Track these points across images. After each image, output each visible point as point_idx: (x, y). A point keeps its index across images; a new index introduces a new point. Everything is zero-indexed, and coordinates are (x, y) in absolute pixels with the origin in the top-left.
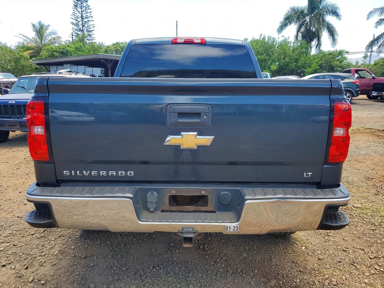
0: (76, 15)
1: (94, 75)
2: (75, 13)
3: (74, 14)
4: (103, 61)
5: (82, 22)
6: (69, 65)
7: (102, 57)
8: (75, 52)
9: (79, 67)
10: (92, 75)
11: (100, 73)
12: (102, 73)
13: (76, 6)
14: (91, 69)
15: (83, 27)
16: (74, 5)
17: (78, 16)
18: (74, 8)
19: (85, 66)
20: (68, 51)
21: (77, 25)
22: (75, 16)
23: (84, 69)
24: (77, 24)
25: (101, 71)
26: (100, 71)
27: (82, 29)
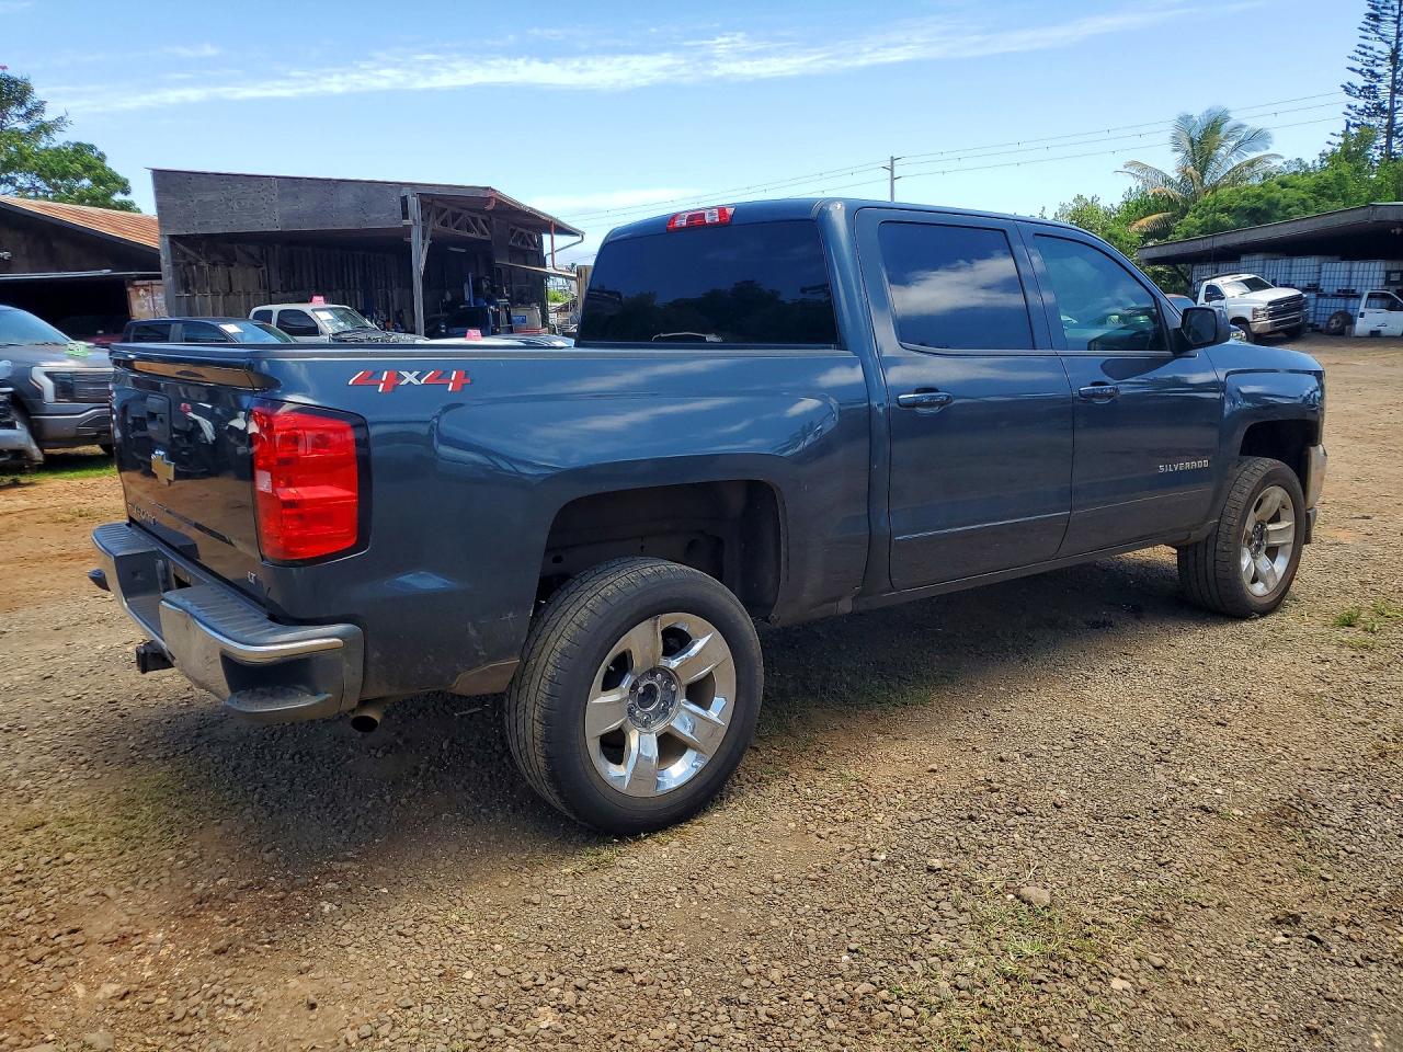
0: (1369, 52)
1: (1353, 291)
2: (1364, 47)
3: (1363, 50)
4: (1398, 231)
5: (1394, 76)
6: (1258, 259)
7: (1391, 218)
8: (1311, 202)
9: (1297, 261)
10: (1344, 291)
11: (1381, 282)
12: (1388, 282)
13: (1376, 18)
14: (1344, 266)
15: (1392, 97)
16: (1371, 15)
17: (1380, 55)
18: (1365, 26)
19: (1323, 258)
20: (1273, 204)
21: (1369, 92)
22: (1365, 58)
23: (1316, 269)
24: (1370, 87)
25: (1388, 273)
26: (1383, 275)
27: (1387, 106)
